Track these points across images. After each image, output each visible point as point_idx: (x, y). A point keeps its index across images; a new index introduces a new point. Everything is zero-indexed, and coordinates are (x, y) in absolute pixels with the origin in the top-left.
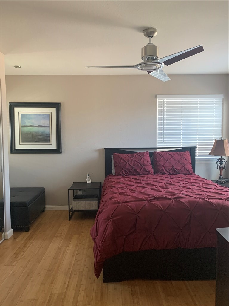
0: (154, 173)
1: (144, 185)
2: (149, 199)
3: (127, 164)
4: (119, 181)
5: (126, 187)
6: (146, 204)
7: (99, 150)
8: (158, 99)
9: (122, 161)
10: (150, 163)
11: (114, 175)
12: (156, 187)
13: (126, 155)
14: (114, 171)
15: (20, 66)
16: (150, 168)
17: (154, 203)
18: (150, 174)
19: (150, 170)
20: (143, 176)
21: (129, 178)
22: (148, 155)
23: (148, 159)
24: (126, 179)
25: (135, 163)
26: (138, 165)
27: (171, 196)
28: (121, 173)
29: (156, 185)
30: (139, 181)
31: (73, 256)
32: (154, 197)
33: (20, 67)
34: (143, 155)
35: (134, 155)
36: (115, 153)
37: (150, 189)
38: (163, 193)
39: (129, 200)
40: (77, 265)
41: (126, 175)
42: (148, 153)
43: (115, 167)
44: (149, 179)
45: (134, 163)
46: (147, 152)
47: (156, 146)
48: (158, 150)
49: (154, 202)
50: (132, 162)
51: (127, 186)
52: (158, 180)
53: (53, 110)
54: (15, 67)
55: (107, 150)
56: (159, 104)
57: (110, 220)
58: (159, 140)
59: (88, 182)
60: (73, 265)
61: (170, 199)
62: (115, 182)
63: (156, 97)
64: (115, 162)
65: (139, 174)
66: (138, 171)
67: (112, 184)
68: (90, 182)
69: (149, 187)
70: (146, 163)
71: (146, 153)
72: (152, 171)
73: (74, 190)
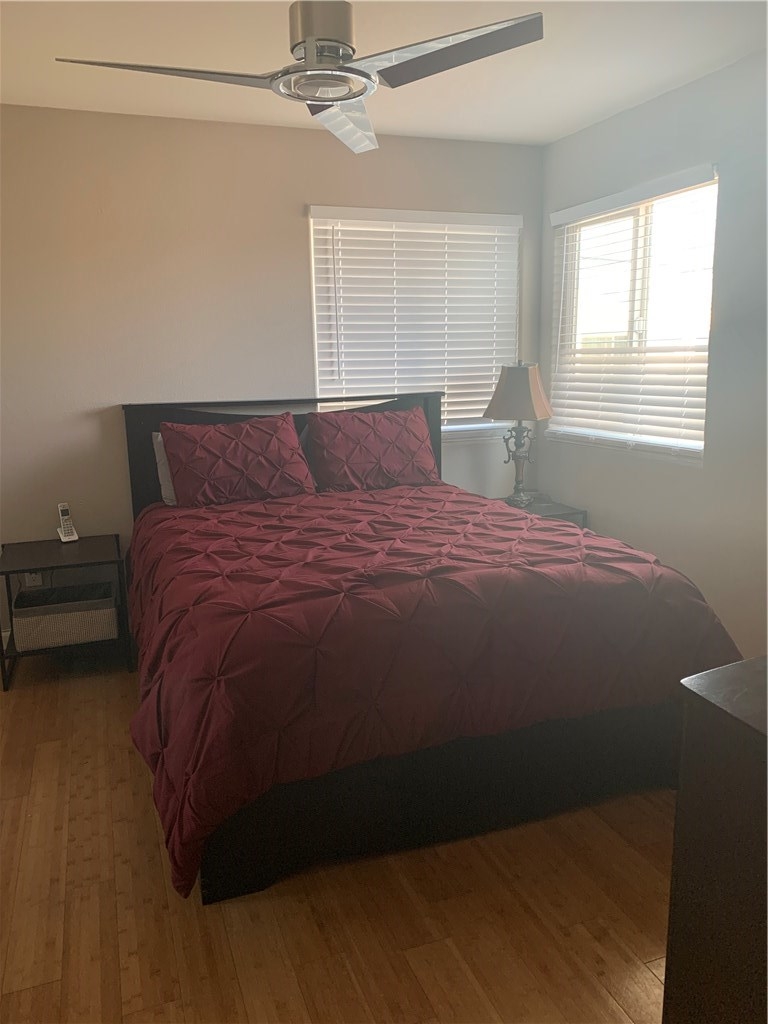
0: (318, 490)
1: (299, 533)
2: (346, 585)
3: (221, 460)
4: (202, 526)
5: (239, 547)
6: (340, 606)
7: (103, 415)
8: (311, 221)
9: (199, 453)
10: (301, 452)
11: (174, 507)
12: (348, 540)
13: (211, 430)
14: (167, 492)
16: (302, 471)
17: (368, 596)
18: (305, 492)
19: (302, 479)
20: (280, 500)
21: (235, 513)
22: (291, 426)
23: (293, 439)
24: (224, 517)
25: (249, 458)
26: (260, 462)
27: (416, 568)
28: (200, 498)
29: (343, 533)
30: (275, 522)
31: (58, 829)
32: (362, 575)
34: (270, 427)
35: (243, 429)
36: (169, 424)
37: (331, 547)
38: (380, 557)
41: (217, 504)
42: (291, 419)
43: (173, 476)
44: (307, 513)
45: (246, 456)
46: (288, 414)
47: (315, 393)
48: (321, 408)
49: (366, 593)
50: (239, 453)
51: (241, 543)
55: (128, 409)
56: (317, 241)
57: (219, 682)
58: (322, 373)
59: (64, 539)
60: (64, 862)
61: (417, 577)
62: (186, 531)
63: (305, 212)
64: (171, 458)
65: (264, 497)
66: (263, 484)
67: (179, 543)
68: (75, 537)
69: (327, 542)
70: (286, 454)
71: (284, 417)
72: (310, 483)
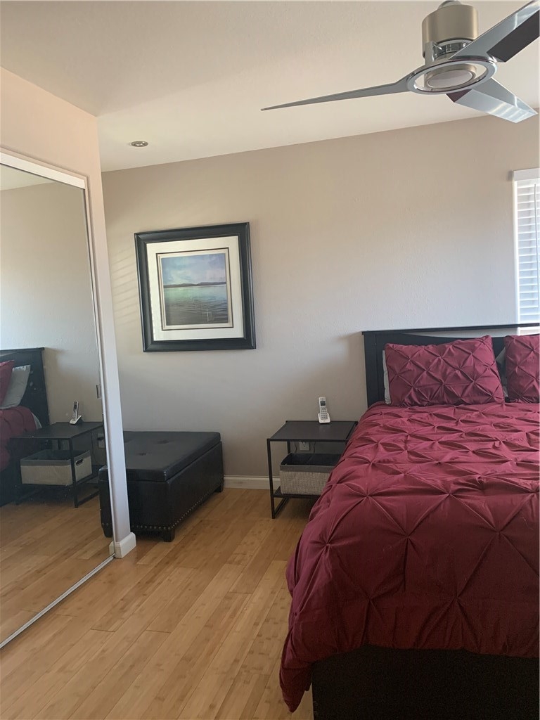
0: (507, 400)
1: (461, 436)
2: (454, 487)
3: (425, 373)
4: (391, 422)
5: (406, 442)
6: (440, 504)
7: (350, 338)
8: (515, 183)
9: (410, 367)
10: (495, 368)
11: (388, 405)
12: (494, 447)
13: (421, 350)
14: (387, 394)
15: (144, 140)
16: (494, 384)
17: (469, 501)
18: (494, 401)
19: (493, 390)
20: (471, 407)
21: (426, 414)
22: (488, 348)
23: (488, 356)
24: (415, 417)
25: (448, 373)
26: (456, 376)
27: (530, 482)
28: (407, 400)
29: (497, 440)
30: (451, 425)
31: (256, 624)
32: (474, 481)
33: (145, 144)
34: (471, 346)
35: (446, 348)
36: (391, 345)
37: (474, 452)
38: (508, 467)
39: (392, 489)
40: (260, 654)
41: (420, 406)
42: (490, 342)
43: (390, 382)
44: (485, 419)
45: (446, 370)
46: (487, 337)
47: (515, 319)
48: (521, 332)
49: (473, 498)
50: (440, 368)
51: (409, 438)
52: (513, 421)
53: (232, 242)
54: (134, 144)
55: (368, 336)
56: (520, 198)
57: (327, 547)
58: (522, 303)
59: (321, 421)
60: (248, 650)
61: (526, 491)
62: (379, 425)
63: (510, 176)
64: (389, 367)
65: (458, 403)
66: (458, 392)
67: (367, 434)
68: (328, 421)
69: (472, 447)
70: (480, 369)
71: (482, 340)
72: (501, 393)
73: (289, 441)
